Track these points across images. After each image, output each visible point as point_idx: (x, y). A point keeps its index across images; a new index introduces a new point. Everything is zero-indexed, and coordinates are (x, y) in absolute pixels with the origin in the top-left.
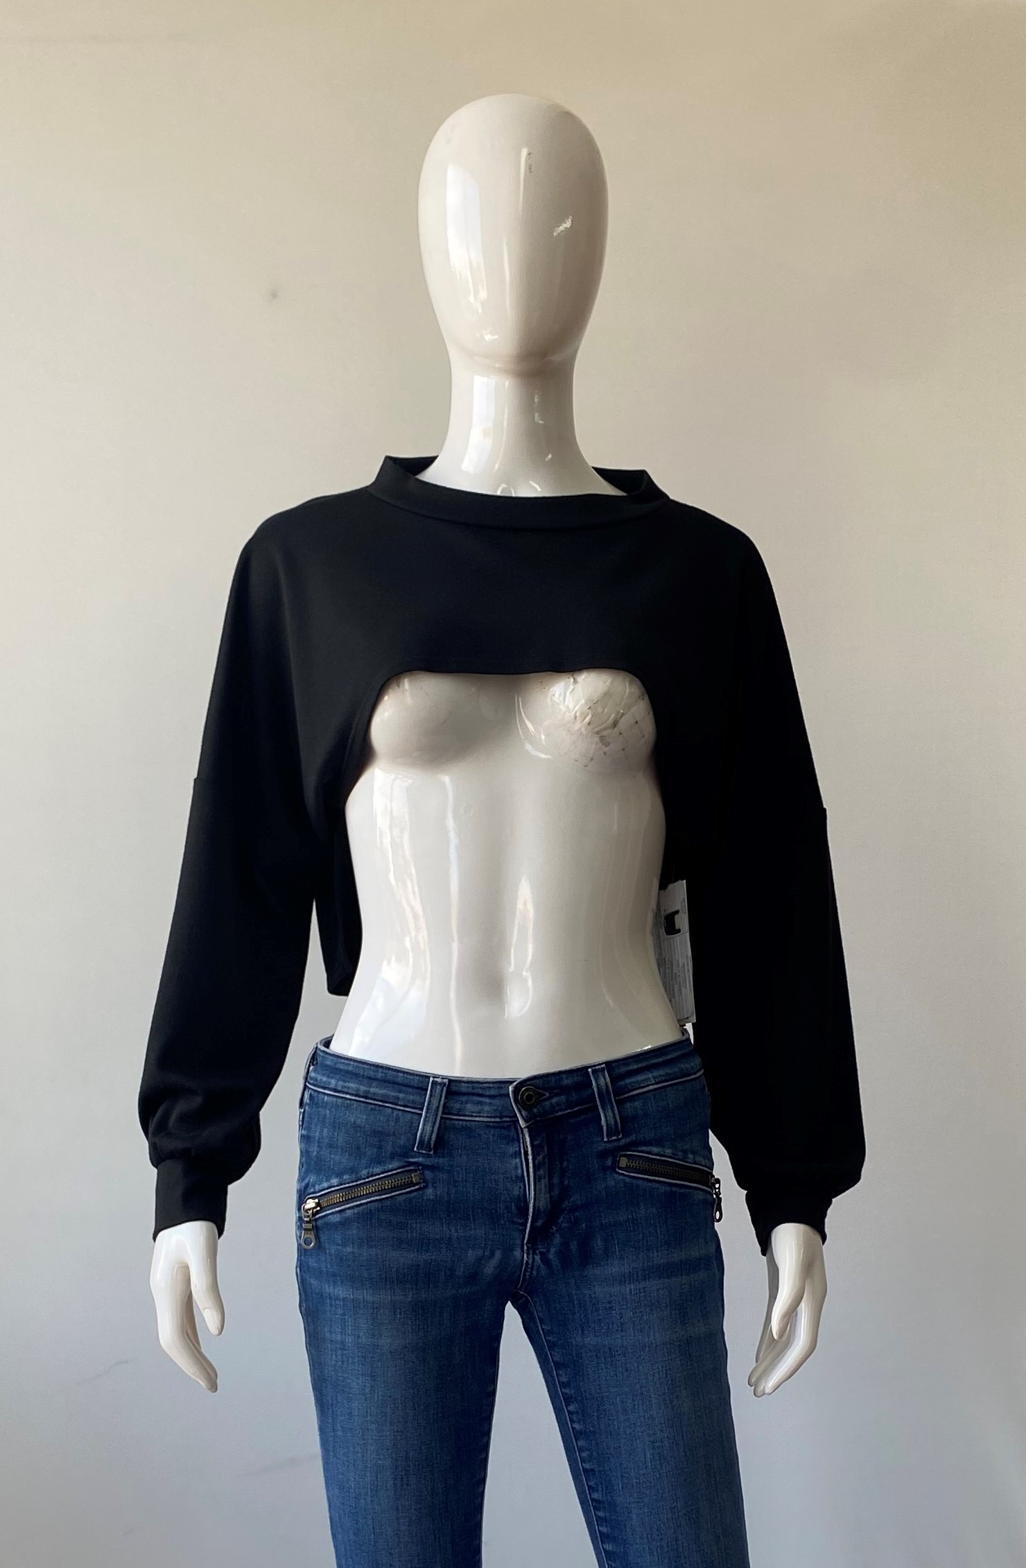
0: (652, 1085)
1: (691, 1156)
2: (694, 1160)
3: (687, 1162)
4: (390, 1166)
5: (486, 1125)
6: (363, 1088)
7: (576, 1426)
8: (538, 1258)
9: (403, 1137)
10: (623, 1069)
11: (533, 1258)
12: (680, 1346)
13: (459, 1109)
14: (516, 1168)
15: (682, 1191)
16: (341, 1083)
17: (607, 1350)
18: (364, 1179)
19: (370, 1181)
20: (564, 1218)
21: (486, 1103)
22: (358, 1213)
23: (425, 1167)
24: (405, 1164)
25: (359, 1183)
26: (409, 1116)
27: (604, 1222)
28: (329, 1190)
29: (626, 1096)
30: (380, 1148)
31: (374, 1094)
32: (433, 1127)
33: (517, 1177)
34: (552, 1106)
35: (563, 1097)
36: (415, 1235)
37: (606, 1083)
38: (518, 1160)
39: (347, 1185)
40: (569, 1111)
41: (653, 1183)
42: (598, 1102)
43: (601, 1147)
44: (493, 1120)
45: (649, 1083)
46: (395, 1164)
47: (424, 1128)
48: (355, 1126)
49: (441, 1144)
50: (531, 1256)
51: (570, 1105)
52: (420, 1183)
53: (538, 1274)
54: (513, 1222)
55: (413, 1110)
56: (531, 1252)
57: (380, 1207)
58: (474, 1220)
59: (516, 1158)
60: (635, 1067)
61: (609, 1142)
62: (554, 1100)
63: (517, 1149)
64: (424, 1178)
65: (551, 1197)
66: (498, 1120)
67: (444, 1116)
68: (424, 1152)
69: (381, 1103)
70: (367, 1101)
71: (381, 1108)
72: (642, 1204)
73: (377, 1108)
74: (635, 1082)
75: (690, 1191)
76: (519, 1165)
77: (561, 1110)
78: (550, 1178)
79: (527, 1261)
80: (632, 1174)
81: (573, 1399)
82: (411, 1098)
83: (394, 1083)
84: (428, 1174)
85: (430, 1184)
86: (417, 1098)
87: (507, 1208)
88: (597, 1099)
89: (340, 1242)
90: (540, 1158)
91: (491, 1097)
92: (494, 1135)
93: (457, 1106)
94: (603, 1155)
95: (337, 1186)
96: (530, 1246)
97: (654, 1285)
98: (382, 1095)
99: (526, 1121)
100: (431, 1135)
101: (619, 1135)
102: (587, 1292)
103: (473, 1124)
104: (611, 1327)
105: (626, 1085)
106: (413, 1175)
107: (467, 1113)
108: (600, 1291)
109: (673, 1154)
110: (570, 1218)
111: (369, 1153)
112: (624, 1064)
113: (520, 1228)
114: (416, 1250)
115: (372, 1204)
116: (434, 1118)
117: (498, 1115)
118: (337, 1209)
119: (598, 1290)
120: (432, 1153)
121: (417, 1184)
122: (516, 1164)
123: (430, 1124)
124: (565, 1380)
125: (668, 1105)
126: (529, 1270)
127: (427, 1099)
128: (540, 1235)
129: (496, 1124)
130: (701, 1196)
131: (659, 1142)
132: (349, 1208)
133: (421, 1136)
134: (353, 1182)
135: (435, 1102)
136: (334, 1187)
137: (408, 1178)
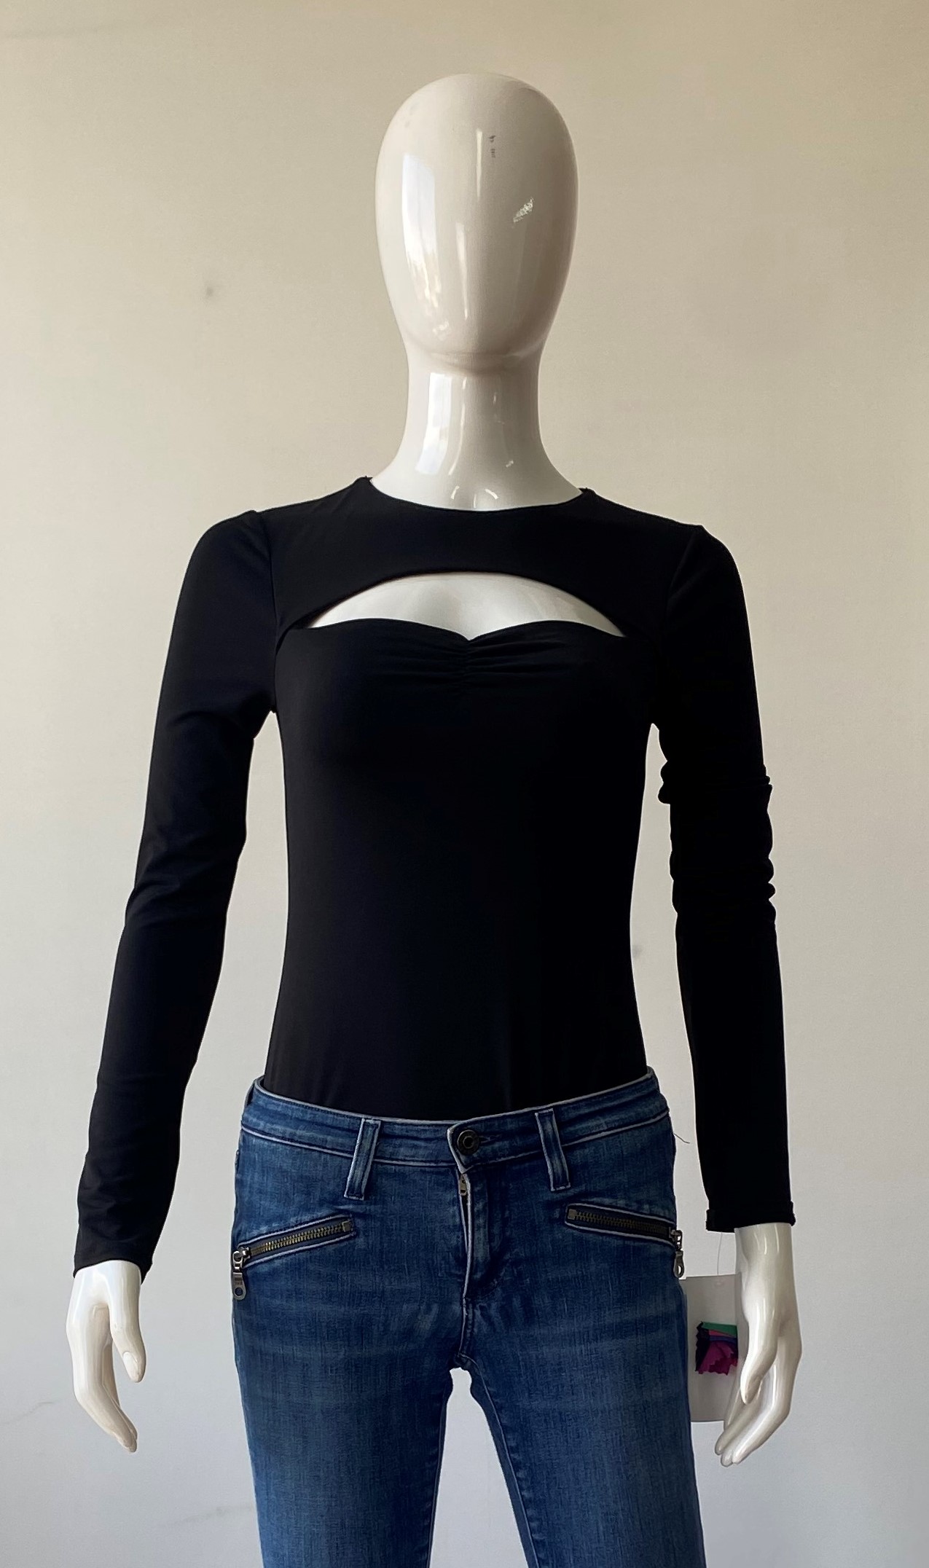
0: (604, 1131)
1: (646, 1207)
2: (651, 1211)
3: (642, 1213)
4: (319, 1214)
5: (421, 1170)
6: (289, 1130)
7: (525, 1493)
8: (478, 1313)
9: (332, 1182)
10: (573, 1114)
11: (474, 1313)
12: (635, 1412)
13: (391, 1153)
14: (454, 1216)
15: (637, 1244)
16: (268, 1124)
17: (556, 1414)
18: (293, 1227)
19: (298, 1230)
20: (506, 1271)
21: (421, 1147)
22: (286, 1264)
23: (356, 1215)
24: (334, 1212)
25: (286, 1231)
26: (339, 1159)
27: (550, 1277)
28: (259, 1238)
29: (576, 1142)
30: (308, 1194)
31: (300, 1137)
32: (364, 1172)
33: (454, 1226)
34: (494, 1151)
35: (506, 1143)
36: (345, 1287)
37: (553, 1129)
38: (456, 1207)
39: (275, 1234)
40: (513, 1157)
41: (604, 1237)
42: (544, 1148)
43: (548, 1197)
44: (428, 1164)
45: (601, 1129)
46: (325, 1212)
47: (355, 1172)
48: (283, 1172)
49: (372, 1190)
50: (471, 1311)
51: (514, 1151)
52: (351, 1232)
53: (479, 1331)
54: (451, 1275)
55: (341, 1154)
56: (471, 1306)
57: (308, 1256)
58: (409, 1272)
59: (454, 1205)
60: (587, 1111)
61: (556, 1192)
62: (497, 1145)
63: (455, 1196)
64: (355, 1227)
65: (491, 1248)
66: (433, 1164)
67: (376, 1160)
68: (354, 1198)
69: (307, 1147)
70: (293, 1144)
71: (307, 1152)
72: (592, 1259)
73: (304, 1152)
74: (586, 1128)
75: (645, 1244)
76: (457, 1213)
77: (504, 1157)
78: (491, 1226)
79: (467, 1316)
80: (581, 1228)
81: (522, 1465)
82: (340, 1140)
83: (322, 1125)
84: (360, 1223)
85: (362, 1233)
86: (347, 1141)
87: (444, 1258)
88: (543, 1146)
89: (269, 1294)
90: (480, 1206)
91: (426, 1140)
92: (430, 1182)
93: (390, 1150)
94: (550, 1205)
95: (266, 1234)
96: (469, 1300)
97: (607, 1346)
98: (309, 1138)
99: (465, 1166)
100: (362, 1180)
101: (567, 1184)
102: (533, 1353)
103: (407, 1168)
104: (560, 1390)
105: (576, 1131)
106: (343, 1224)
107: (400, 1157)
108: (547, 1351)
109: (627, 1205)
110: (513, 1271)
111: (297, 1199)
112: (574, 1108)
113: (459, 1280)
114: (347, 1304)
115: (301, 1253)
116: (366, 1161)
117: (433, 1159)
118: (266, 1258)
119: (545, 1349)
120: (363, 1199)
121: (347, 1233)
122: (454, 1212)
123: (360, 1168)
124: (513, 1444)
125: (622, 1152)
126: (470, 1327)
127: (358, 1142)
128: (479, 1290)
129: (432, 1169)
130: (658, 1249)
131: (611, 1193)
132: (277, 1258)
133: (351, 1181)
134: (281, 1230)
135: (367, 1146)
136: (263, 1235)
137: (338, 1227)
